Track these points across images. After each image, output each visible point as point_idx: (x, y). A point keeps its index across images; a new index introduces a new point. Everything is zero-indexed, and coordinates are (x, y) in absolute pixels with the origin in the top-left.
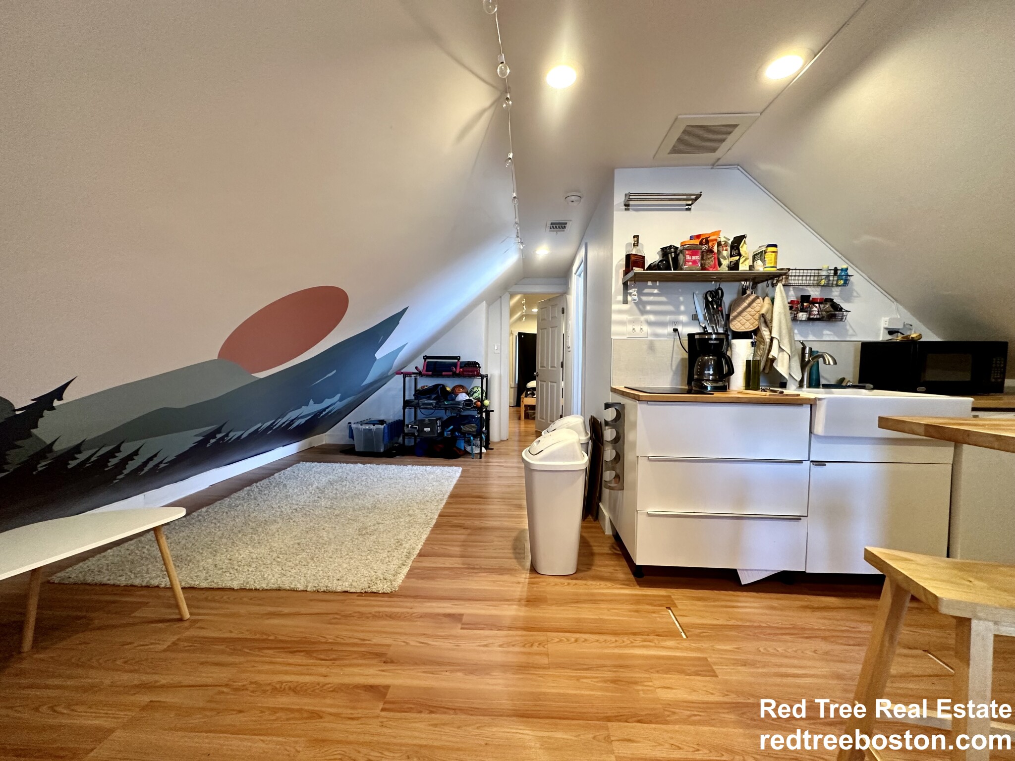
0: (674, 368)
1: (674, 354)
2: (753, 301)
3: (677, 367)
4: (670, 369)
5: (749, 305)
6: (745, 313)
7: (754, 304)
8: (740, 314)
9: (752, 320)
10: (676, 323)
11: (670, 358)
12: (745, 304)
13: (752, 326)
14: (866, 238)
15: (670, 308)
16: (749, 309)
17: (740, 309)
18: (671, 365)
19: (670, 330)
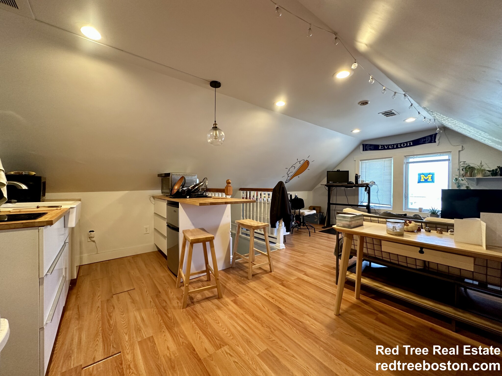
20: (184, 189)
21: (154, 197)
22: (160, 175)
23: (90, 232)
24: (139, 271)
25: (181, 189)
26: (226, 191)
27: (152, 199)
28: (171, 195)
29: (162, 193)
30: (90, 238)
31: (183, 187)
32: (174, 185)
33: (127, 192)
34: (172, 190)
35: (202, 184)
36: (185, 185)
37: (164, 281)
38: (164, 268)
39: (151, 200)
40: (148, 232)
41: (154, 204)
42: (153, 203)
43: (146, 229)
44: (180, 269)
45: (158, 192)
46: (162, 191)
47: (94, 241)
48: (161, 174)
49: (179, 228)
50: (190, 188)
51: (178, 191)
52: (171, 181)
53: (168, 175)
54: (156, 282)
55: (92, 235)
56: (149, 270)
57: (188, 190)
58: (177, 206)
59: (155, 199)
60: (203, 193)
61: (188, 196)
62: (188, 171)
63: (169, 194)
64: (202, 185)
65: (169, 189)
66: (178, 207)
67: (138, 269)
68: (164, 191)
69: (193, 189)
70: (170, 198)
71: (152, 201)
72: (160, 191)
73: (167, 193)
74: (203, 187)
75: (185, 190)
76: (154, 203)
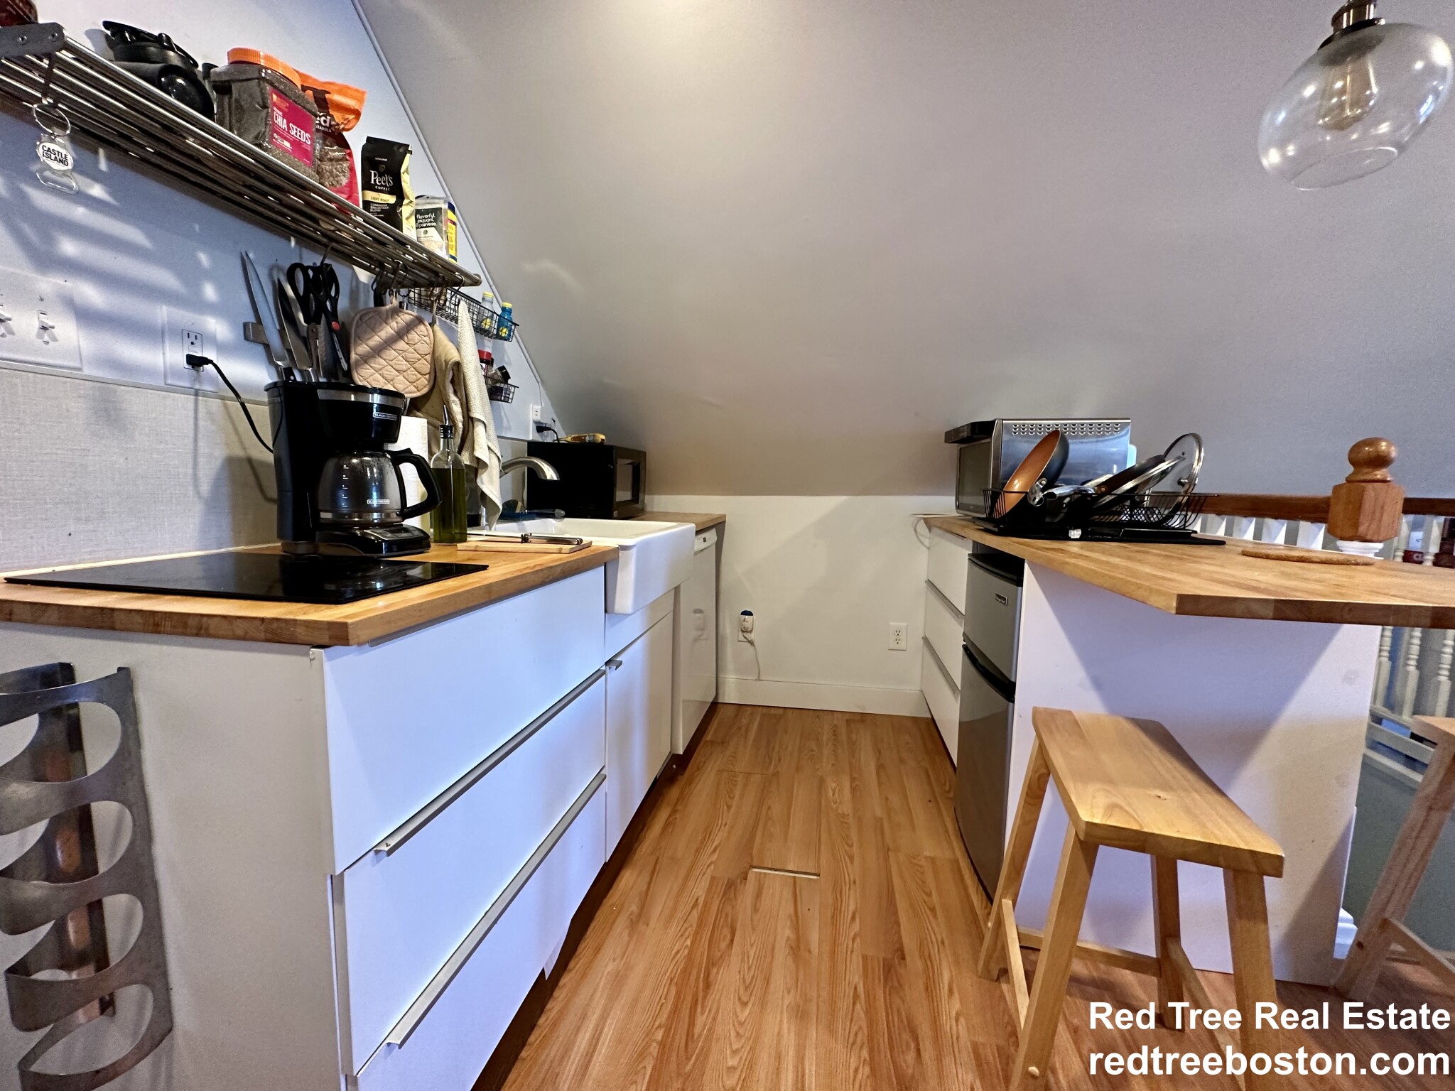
0: (205, 488)
1: (201, 444)
2: (409, 327)
3: (216, 486)
4: (191, 492)
5: (400, 335)
6: (391, 353)
7: (413, 336)
8: (378, 351)
9: (412, 374)
10: (194, 336)
11: (190, 458)
12: (388, 330)
13: (412, 388)
14: (548, 265)
15: (164, 278)
16: (401, 345)
17: (376, 340)
18: (195, 478)
19: (176, 356)
20: (1057, 491)
21: (929, 523)
22: (953, 436)
23: (745, 613)
24: (854, 790)
25: (1043, 490)
26: (1337, 511)
27: (922, 527)
28: (989, 519)
29: (958, 507)
30: (743, 631)
31: (1051, 484)
32: (1009, 475)
33: (845, 498)
34: (996, 495)
35: (1163, 466)
36: (1062, 476)
37: (929, 895)
38: (939, 811)
39: (918, 529)
40: (902, 645)
41: (929, 549)
42: (927, 542)
43: (898, 632)
44: (1003, 896)
45: (945, 504)
46: (957, 499)
47: (751, 643)
48: (957, 431)
49: (1014, 684)
50: (1090, 487)
51: (1024, 503)
52: (997, 458)
53: (983, 430)
54: (897, 881)
55: (748, 625)
56: (887, 799)
57: (1081, 499)
58: (1015, 577)
59: (935, 530)
60: (1170, 516)
61: (1075, 528)
62: (1083, 409)
63: (984, 516)
64: (1164, 473)
65: (985, 492)
66: (1019, 583)
67: (853, 779)
68: (966, 500)
69: (1109, 492)
70: (987, 531)
71: (923, 536)
72: (950, 501)
73: (976, 509)
74: (1166, 486)
75: (1062, 497)
76: (927, 544)
